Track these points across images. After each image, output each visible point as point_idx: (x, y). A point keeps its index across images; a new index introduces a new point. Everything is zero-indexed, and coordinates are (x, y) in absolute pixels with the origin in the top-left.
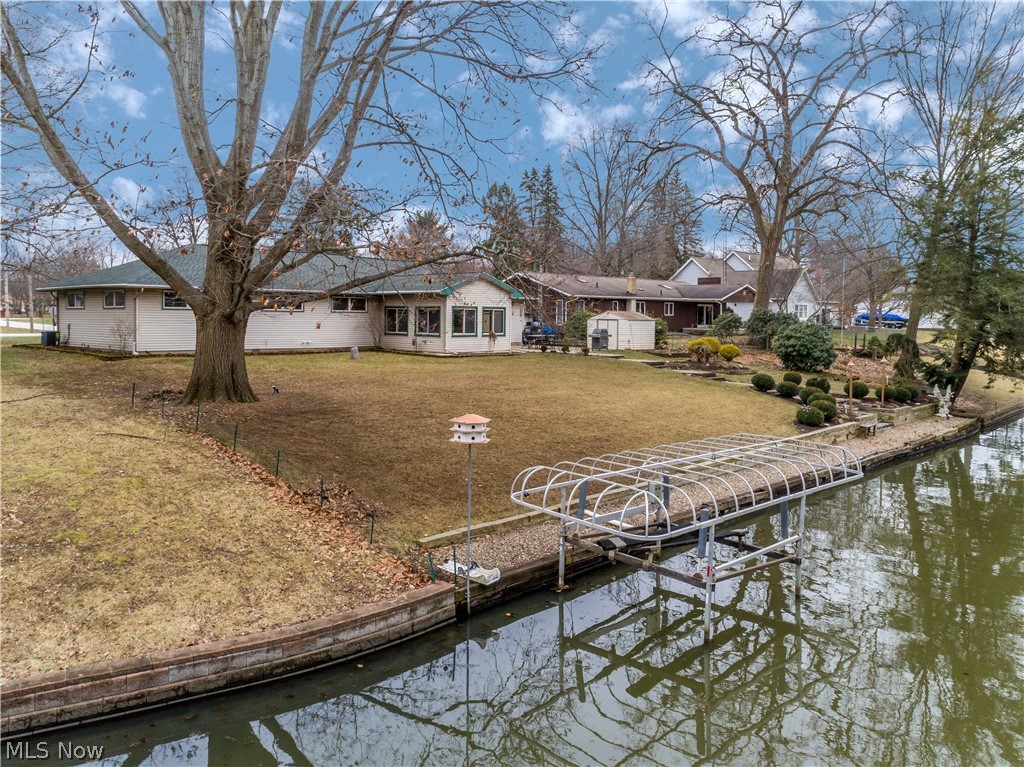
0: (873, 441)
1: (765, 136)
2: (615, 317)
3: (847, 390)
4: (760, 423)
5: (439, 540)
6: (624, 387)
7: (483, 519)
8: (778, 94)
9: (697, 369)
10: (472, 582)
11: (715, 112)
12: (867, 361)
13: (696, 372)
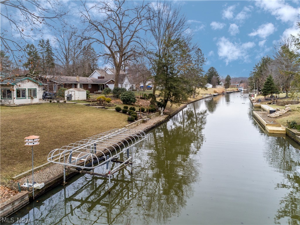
0: (147, 124)
1: (116, 38)
2: (74, 90)
3: (140, 110)
4: (118, 122)
5: (21, 176)
6: (79, 113)
7: (36, 166)
8: (119, 26)
9: (99, 106)
10: (34, 189)
11: (101, 29)
12: (143, 100)
13: (99, 107)
